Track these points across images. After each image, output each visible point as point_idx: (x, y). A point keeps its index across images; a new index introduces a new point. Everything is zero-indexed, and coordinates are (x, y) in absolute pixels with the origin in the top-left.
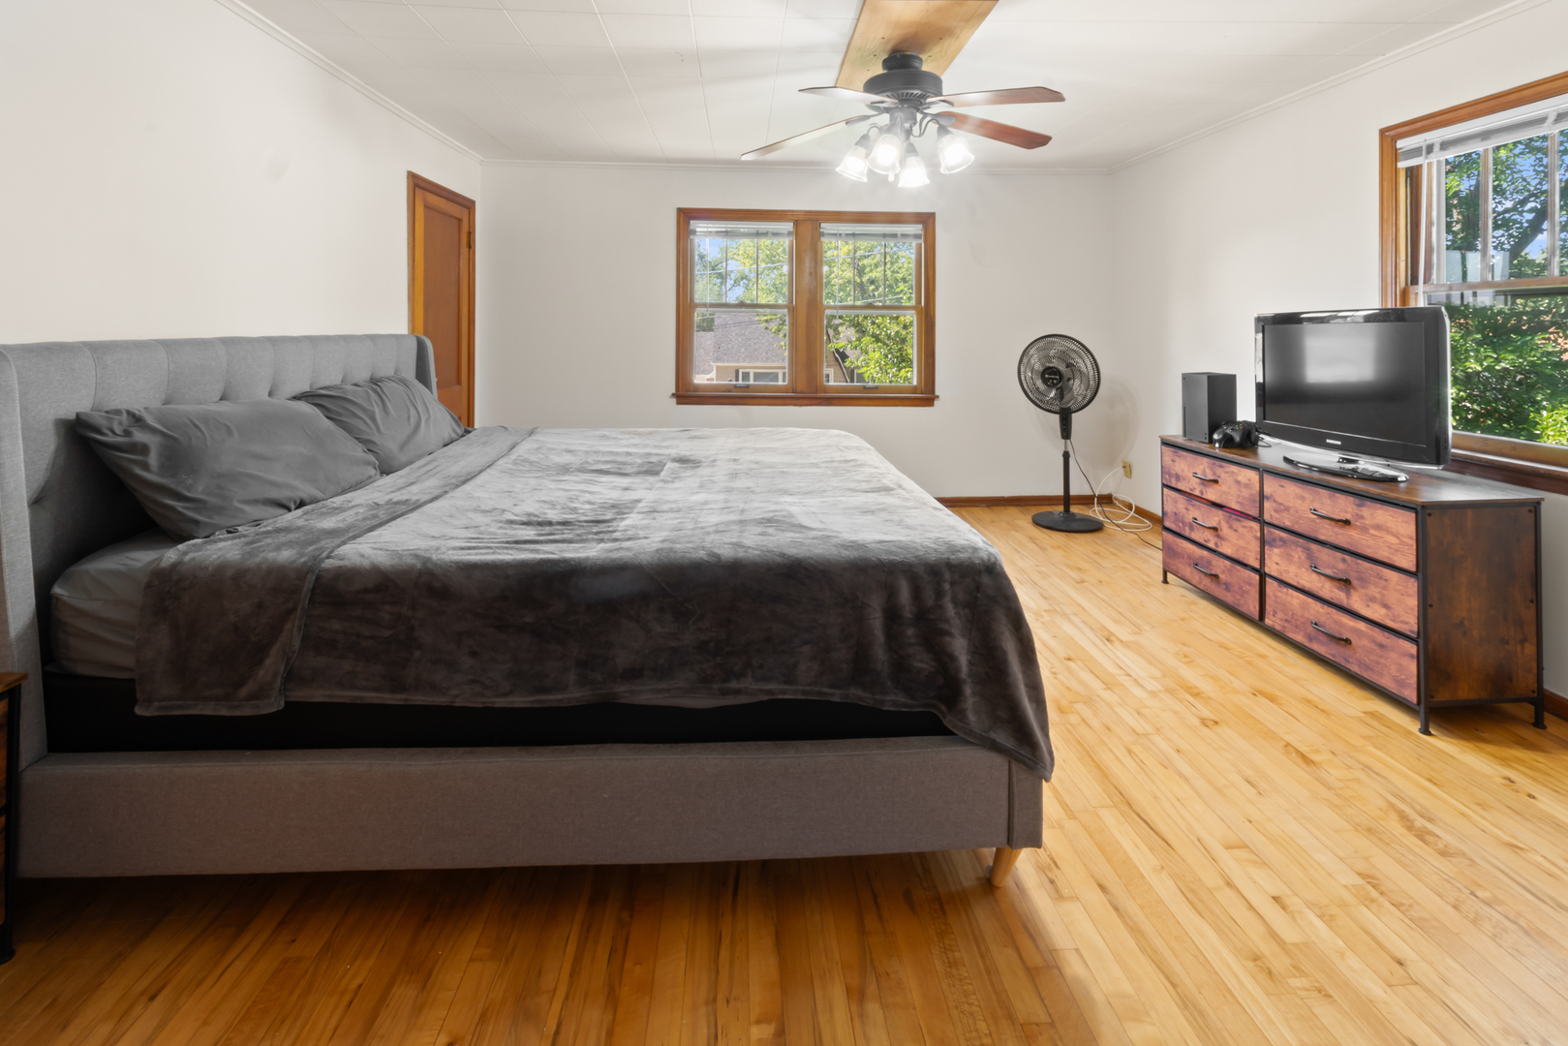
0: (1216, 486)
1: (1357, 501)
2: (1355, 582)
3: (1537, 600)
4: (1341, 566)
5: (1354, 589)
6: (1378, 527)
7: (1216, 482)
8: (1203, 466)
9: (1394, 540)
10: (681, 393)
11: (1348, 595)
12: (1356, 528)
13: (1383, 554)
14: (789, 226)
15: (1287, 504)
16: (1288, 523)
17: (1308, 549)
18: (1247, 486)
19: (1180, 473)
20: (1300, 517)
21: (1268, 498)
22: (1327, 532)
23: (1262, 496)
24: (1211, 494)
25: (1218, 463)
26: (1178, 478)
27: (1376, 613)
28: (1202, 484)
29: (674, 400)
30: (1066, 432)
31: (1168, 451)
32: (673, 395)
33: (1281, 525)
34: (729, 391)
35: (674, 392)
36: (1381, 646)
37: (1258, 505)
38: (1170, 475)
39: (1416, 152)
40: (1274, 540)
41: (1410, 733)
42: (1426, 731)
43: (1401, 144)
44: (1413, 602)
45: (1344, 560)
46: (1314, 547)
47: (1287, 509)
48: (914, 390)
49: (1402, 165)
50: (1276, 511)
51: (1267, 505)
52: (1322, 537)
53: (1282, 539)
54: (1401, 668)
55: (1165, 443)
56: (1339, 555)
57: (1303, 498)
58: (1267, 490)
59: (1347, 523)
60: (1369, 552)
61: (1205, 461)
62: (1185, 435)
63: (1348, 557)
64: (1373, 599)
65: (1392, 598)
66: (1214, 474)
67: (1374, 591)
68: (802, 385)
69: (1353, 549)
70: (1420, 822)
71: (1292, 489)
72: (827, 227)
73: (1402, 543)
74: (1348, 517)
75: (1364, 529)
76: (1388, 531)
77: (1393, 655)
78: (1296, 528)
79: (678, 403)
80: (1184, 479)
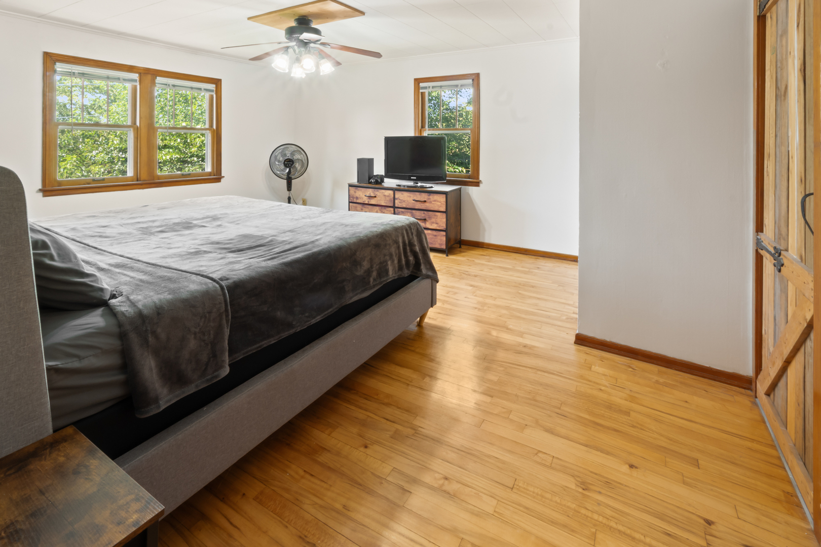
0: (375, 198)
1: (428, 194)
2: (427, 219)
3: (460, 215)
4: (423, 215)
5: (427, 221)
6: (435, 201)
7: (375, 197)
8: (370, 192)
9: (439, 204)
10: (47, 188)
11: (425, 223)
12: (428, 202)
13: (436, 209)
14: (136, 76)
15: (404, 200)
16: (404, 206)
17: (412, 213)
18: (388, 196)
19: (358, 196)
20: (409, 203)
21: (397, 199)
22: (418, 206)
23: (394, 199)
24: (373, 202)
25: (376, 190)
26: (357, 198)
27: (434, 226)
28: (369, 199)
29: (41, 194)
30: (289, 187)
31: (352, 189)
32: (40, 190)
33: (402, 207)
34: (89, 184)
35: (40, 188)
36: (435, 236)
37: (393, 202)
38: (353, 198)
39: (425, 88)
40: (399, 213)
41: (445, 257)
42: (447, 256)
43: (422, 85)
44: (445, 220)
45: (424, 213)
46: (414, 211)
47: (404, 201)
48: (210, 174)
49: (421, 91)
50: (400, 203)
51: (396, 201)
52: (417, 208)
53: (402, 212)
54: (441, 240)
55: (350, 186)
56: (422, 212)
57: (410, 197)
58: (397, 196)
59: (425, 201)
60: (432, 209)
61: (371, 190)
62: (358, 182)
63: (425, 212)
64: (433, 223)
65: (438, 220)
66: (375, 194)
67: (433, 220)
68: (144, 176)
69: (427, 209)
70: (467, 273)
71: (406, 194)
72: (159, 80)
73: (442, 204)
74: (425, 200)
75: (431, 202)
76: (438, 201)
77: (439, 237)
78: (408, 207)
79: (44, 196)
80: (360, 198)
